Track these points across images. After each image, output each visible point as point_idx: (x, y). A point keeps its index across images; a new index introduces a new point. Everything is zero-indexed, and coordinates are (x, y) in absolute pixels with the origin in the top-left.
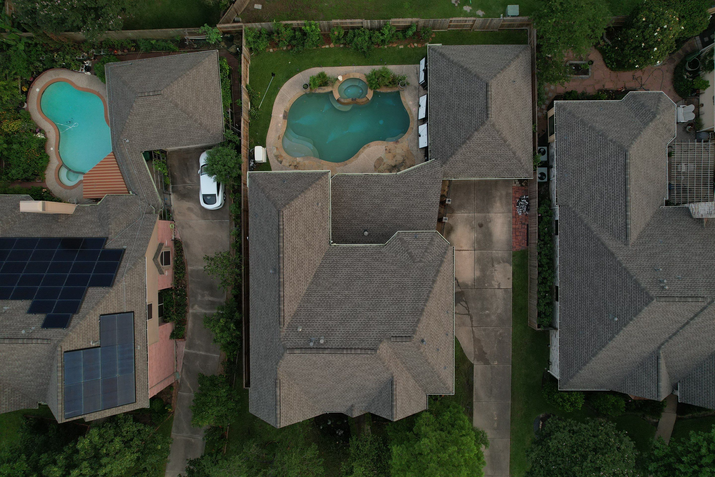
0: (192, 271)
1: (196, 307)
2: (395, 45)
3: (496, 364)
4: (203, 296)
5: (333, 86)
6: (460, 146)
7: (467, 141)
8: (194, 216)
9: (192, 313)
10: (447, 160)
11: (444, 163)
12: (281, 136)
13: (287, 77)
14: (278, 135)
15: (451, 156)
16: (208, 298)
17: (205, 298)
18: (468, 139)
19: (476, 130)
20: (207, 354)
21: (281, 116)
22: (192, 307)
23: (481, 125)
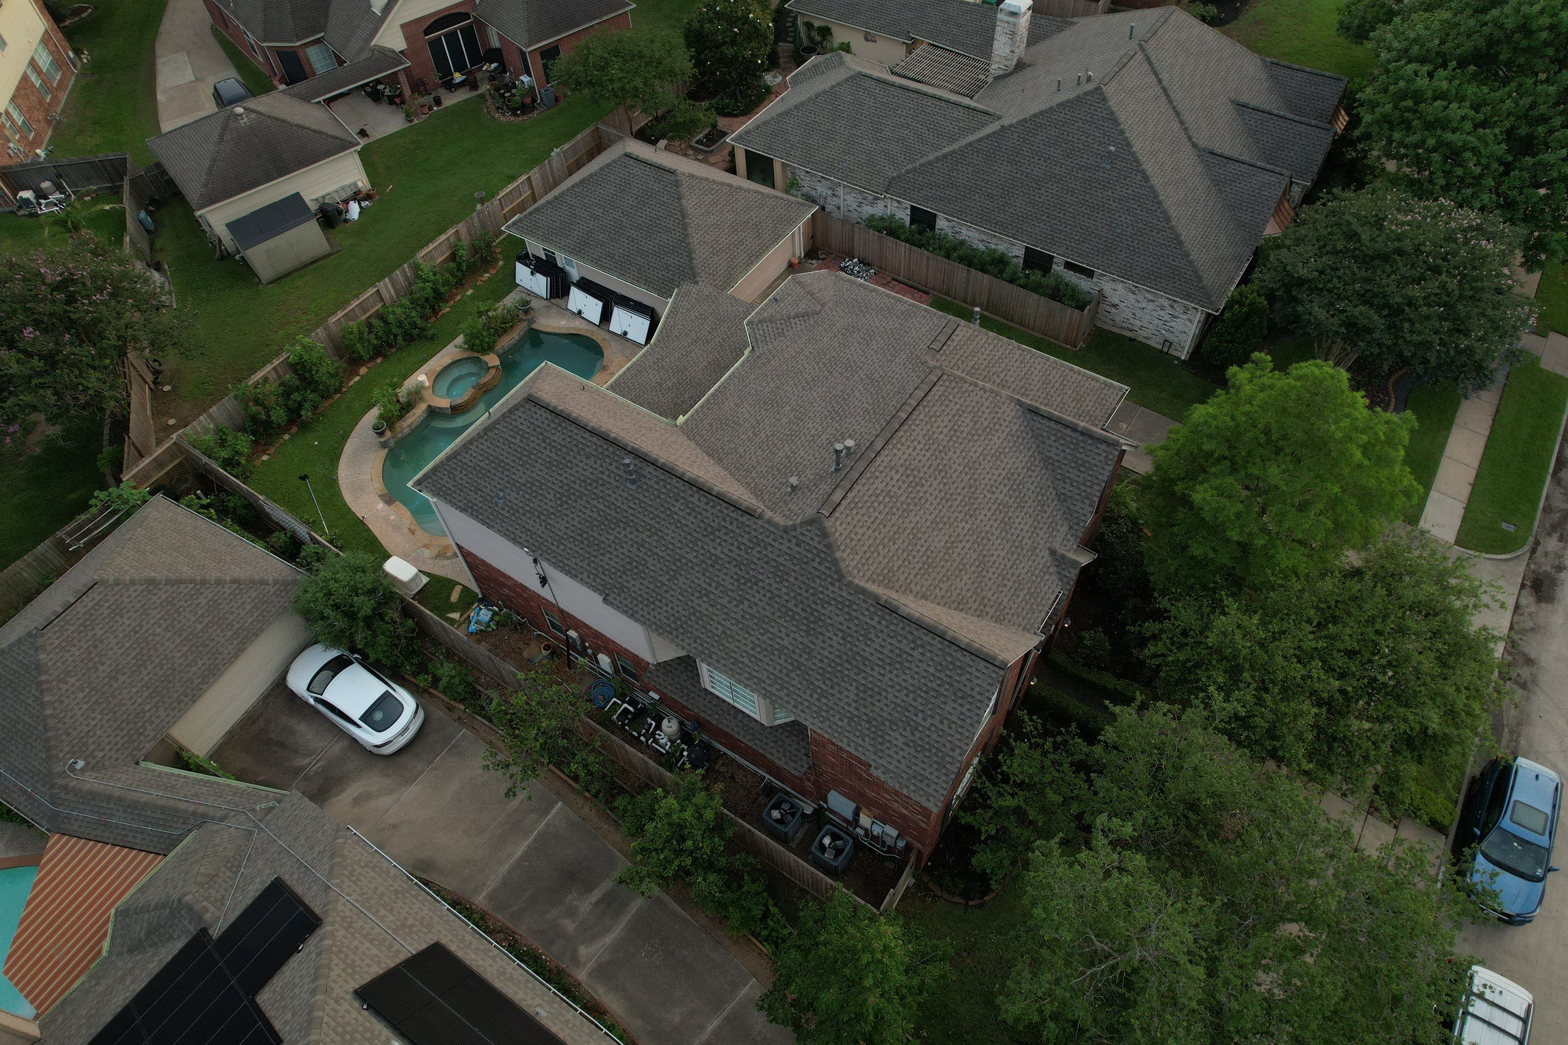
0: (490, 898)
1: (583, 951)
2: (459, 297)
3: (1125, 426)
4: (571, 912)
5: (422, 399)
6: (686, 235)
7: (687, 220)
8: (383, 802)
9: (590, 975)
10: (692, 268)
11: (694, 277)
12: (413, 528)
13: (332, 461)
14: (406, 531)
15: (691, 259)
16: (586, 904)
17: (582, 909)
18: (684, 217)
19: (680, 198)
20: (725, 1013)
21: (381, 505)
22: (575, 961)
23: (678, 187)
